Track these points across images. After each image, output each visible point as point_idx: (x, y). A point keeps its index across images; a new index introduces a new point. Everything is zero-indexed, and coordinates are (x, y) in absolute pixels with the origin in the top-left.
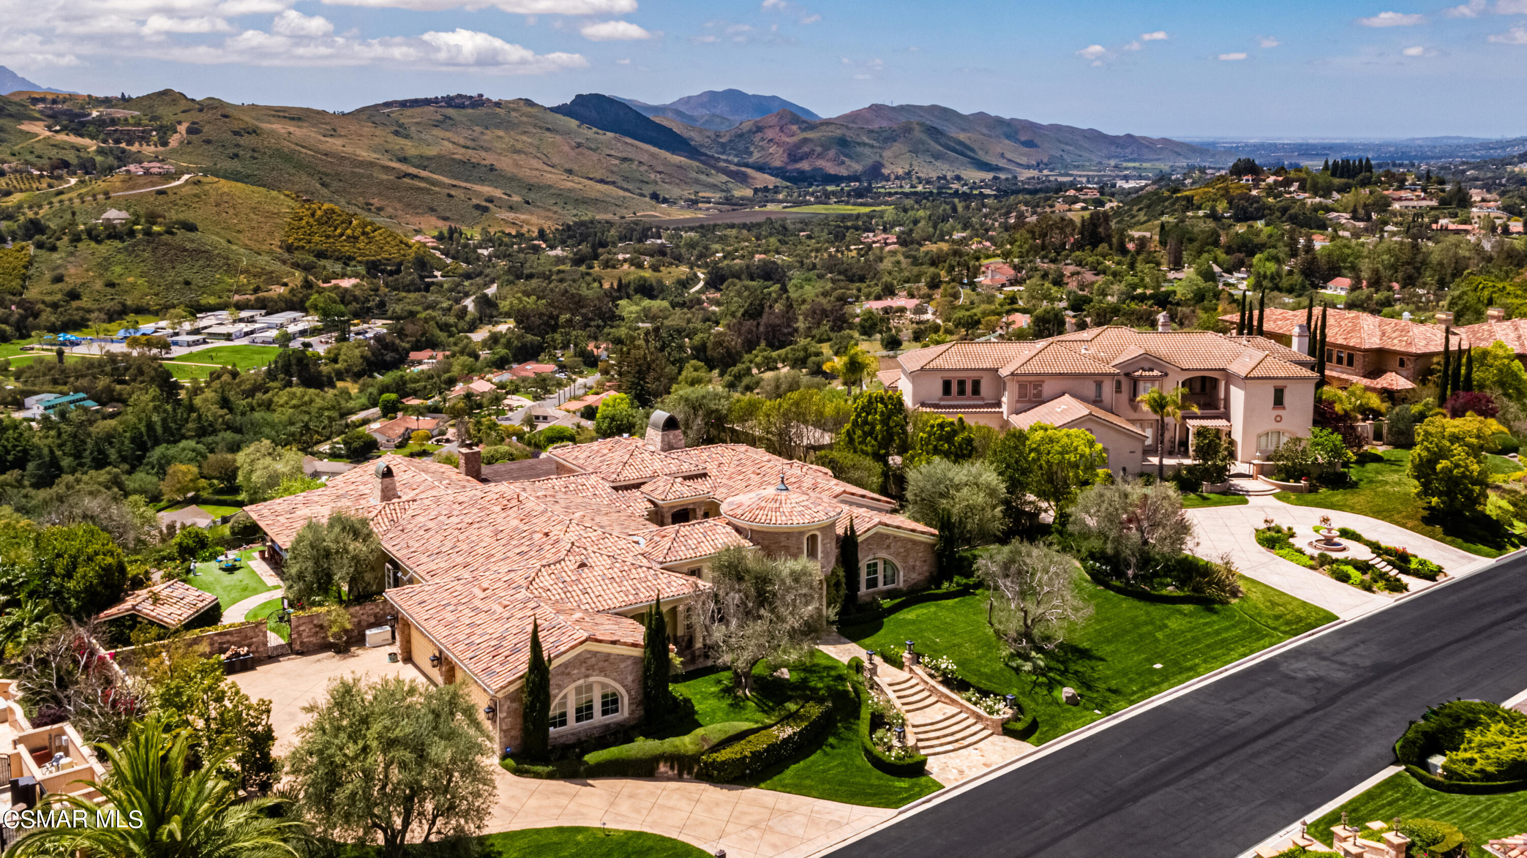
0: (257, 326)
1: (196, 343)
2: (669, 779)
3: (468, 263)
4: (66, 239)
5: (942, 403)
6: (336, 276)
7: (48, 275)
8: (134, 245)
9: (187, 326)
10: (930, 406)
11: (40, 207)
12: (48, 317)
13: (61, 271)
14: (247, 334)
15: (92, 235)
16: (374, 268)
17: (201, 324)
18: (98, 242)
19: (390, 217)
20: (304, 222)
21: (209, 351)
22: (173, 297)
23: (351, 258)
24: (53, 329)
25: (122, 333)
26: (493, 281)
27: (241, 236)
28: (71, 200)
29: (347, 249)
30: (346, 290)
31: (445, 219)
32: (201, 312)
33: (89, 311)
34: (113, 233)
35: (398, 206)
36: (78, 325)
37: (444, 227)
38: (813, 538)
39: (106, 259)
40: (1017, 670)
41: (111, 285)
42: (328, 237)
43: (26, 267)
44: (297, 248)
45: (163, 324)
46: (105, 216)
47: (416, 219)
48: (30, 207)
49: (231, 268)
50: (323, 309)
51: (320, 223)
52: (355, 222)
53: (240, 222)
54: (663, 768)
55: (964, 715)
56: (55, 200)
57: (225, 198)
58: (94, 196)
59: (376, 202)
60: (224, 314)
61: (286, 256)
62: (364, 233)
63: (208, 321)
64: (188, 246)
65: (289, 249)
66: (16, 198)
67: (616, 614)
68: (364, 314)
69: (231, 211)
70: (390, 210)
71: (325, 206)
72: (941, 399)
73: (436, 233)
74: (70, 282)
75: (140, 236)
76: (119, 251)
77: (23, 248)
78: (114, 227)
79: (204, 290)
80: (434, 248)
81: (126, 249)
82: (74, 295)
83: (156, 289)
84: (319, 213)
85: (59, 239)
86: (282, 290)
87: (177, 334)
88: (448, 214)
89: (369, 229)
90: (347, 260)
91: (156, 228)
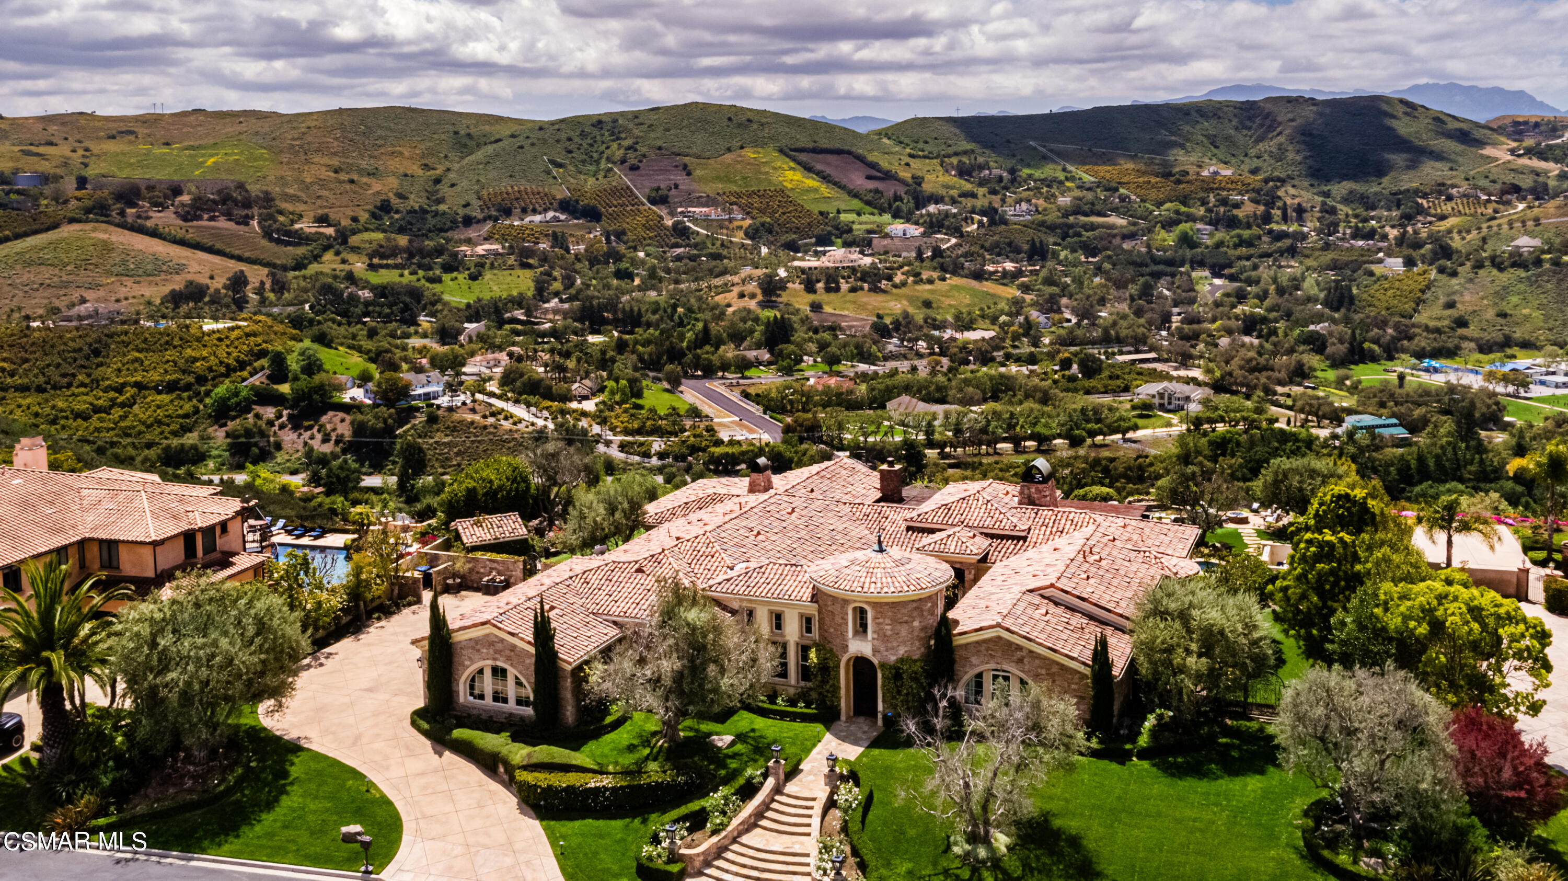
1: (1565, 385)
2: (500, 781)
4: (1468, 264)
8: (1539, 275)
9: (1563, 366)
11: (1469, 232)
12: (1423, 341)
13: (1456, 298)
18: (1501, 270)
24: (1420, 355)
28: (1499, 225)
33: (1464, 338)
34: (1518, 261)
38: (861, 612)
39: (1504, 288)
41: (1503, 315)
43: (1423, 291)
45: (1539, 361)
46: (1516, 243)
54: (501, 769)
66: (1453, 222)
74: (1461, 309)
75: (1547, 266)
76: (1520, 280)
78: (1521, 255)
81: (1528, 278)
82: (1461, 323)
85: (1462, 265)
91: (1565, 258)
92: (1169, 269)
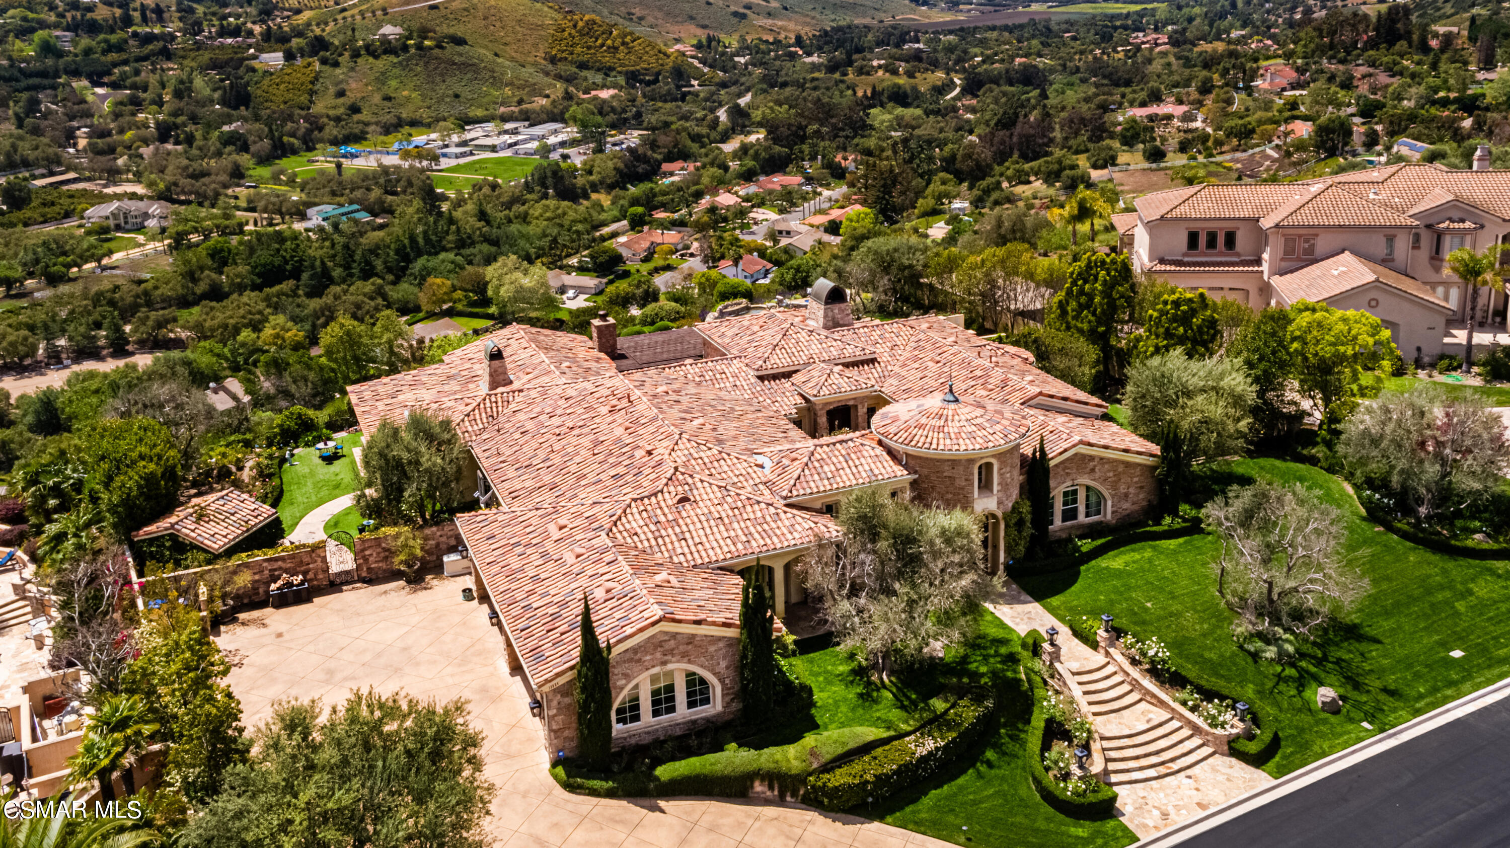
0: (520, 137)
1: (463, 155)
2: (767, 802)
3: (725, 72)
4: (347, 54)
5: (1186, 259)
6: (596, 87)
7: (332, 90)
8: (408, 60)
9: (455, 138)
10: (1172, 262)
11: (326, 24)
12: (332, 130)
13: (344, 86)
14: (511, 146)
15: (371, 51)
16: (633, 78)
17: (468, 136)
18: (376, 57)
19: (651, 27)
20: (566, 34)
21: (475, 162)
22: (444, 110)
23: (611, 69)
24: (335, 142)
25: (396, 146)
26: (748, 90)
27: (508, 48)
28: (353, 16)
29: (607, 59)
30: (604, 101)
31: (704, 27)
32: (468, 123)
33: (367, 124)
34: (388, 48)
35: (660, 15)
36: (358, 138)
37: (703, 35)
38: (989, 466)
39: (383, 74)
40: (1255, 656)
41: (388, 98)
42: (589, 48)
43: (312, 83)
44: (560, 60)
45: (433, 136)
46: (382, 31)
47: (676, 28)
48: (318, 25)
49: (497, 81)
50: (582, 121)
51: (582, 35)
52: (615, 33)
53: (506, 35)
54: (759, 787)
55: (1176, 724)
56: (339, 17)
57: (493, 11)
58: (373, 12)
59: (638, 12)
60: (490, 126)
61: (550, 67)
62: (623, 43)
63: (475, 133)
64: (457, 59)
65: (553, 60)
66: (306, 15)
67: (720, 568)
68: (621, 125)
69: (498, 24)
70: (650, 20)
71: (587, 18)
72: (1184, 255)
73: (695, 42)
74: (352, 97)
75: (413, 51)
76: (394, 65)
77: (309, 64)
78: (390, 42)
79: (471, 102)
80: (692, 57)
81: (400, 63)
82: (355, 109)
83: (428, 102)
84: (581, 24)
85: (341, 55)
86: (544, 101)
87: (447, 146)
88: (707, 22)
89: (628, 39)
90: (607, 71)
91: (427, 43)
92: (46, 82)
